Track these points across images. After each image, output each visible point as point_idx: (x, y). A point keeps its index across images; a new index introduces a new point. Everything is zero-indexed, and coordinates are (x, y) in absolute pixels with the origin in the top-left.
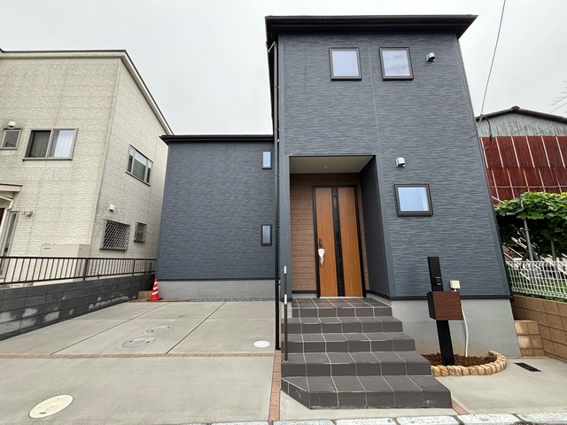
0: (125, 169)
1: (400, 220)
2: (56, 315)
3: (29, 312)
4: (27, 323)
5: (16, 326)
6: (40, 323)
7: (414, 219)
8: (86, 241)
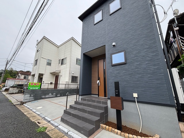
0: (76, 64)
1: (113, 68)
2: (59, 95)
3: (54, 94)
4: (54, 96)
5: (52, 96)
6: (56, 96)
7: (118, 66)
8: (68, 81)
